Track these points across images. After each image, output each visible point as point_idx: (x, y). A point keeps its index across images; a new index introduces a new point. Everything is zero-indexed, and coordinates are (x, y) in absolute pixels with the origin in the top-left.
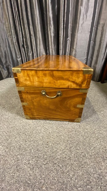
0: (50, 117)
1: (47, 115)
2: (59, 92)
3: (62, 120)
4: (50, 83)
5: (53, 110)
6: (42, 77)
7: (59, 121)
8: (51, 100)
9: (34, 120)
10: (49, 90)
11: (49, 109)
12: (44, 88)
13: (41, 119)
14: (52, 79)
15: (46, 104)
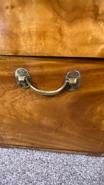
0: (44, 144)
1: (35, 140)
2: (73, 75)
3: (71, 152)
4: (42, 35)
5: (50, 129)
6: (12, 7)
7: (64, 153)
8: (45, 102)
9: (5, 149)
10: (41, 66)
11: (41, 127)
12: (21, 59)
13: (21, 147)
14: (50, 15)
15: (31, 114)
